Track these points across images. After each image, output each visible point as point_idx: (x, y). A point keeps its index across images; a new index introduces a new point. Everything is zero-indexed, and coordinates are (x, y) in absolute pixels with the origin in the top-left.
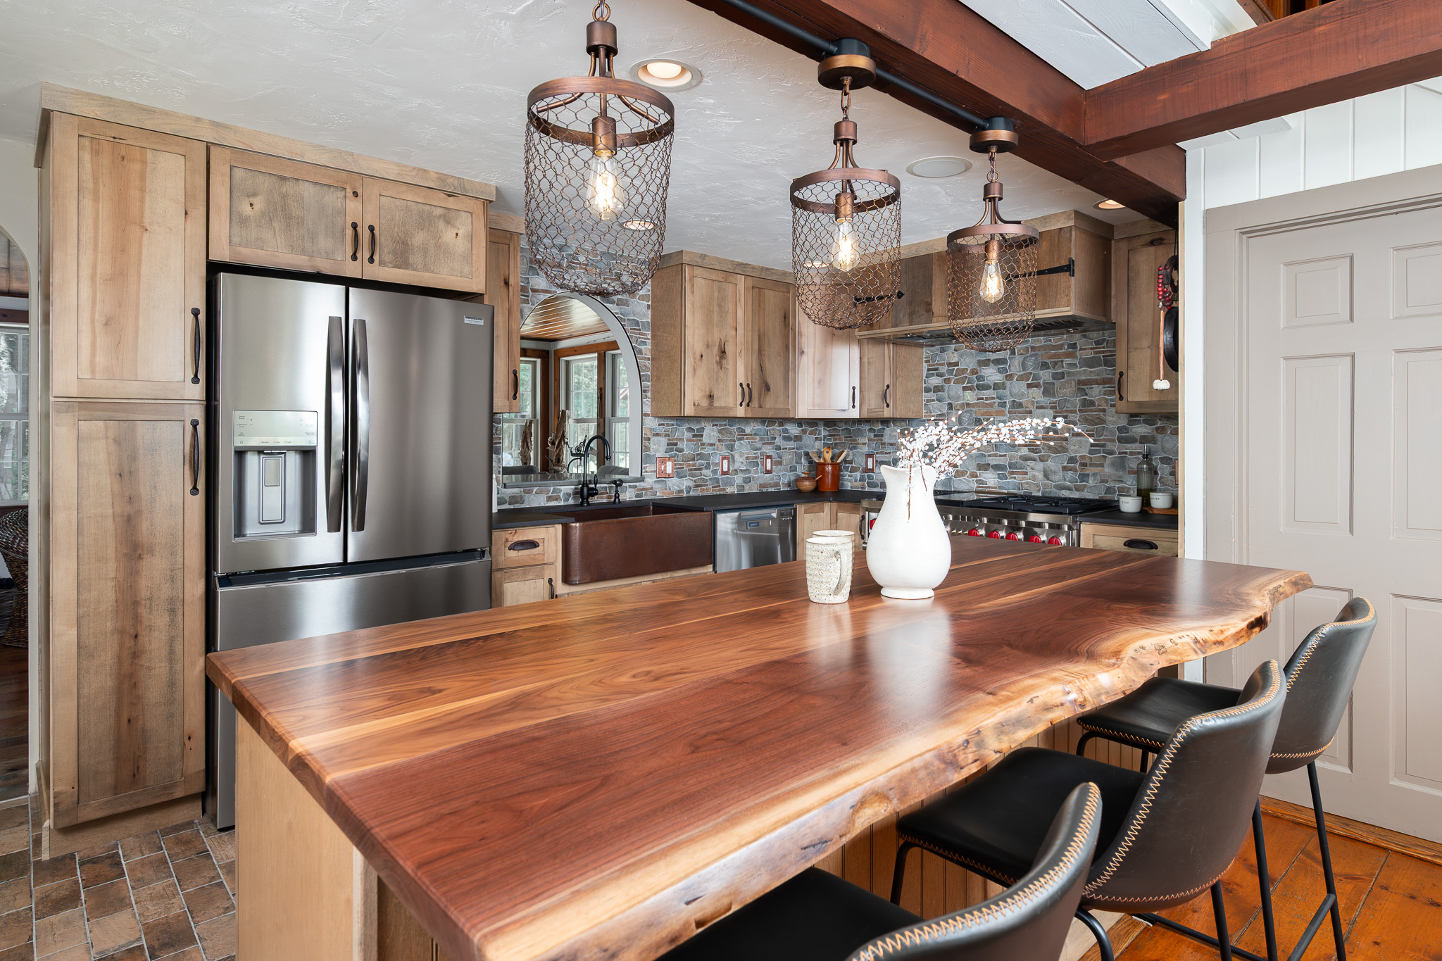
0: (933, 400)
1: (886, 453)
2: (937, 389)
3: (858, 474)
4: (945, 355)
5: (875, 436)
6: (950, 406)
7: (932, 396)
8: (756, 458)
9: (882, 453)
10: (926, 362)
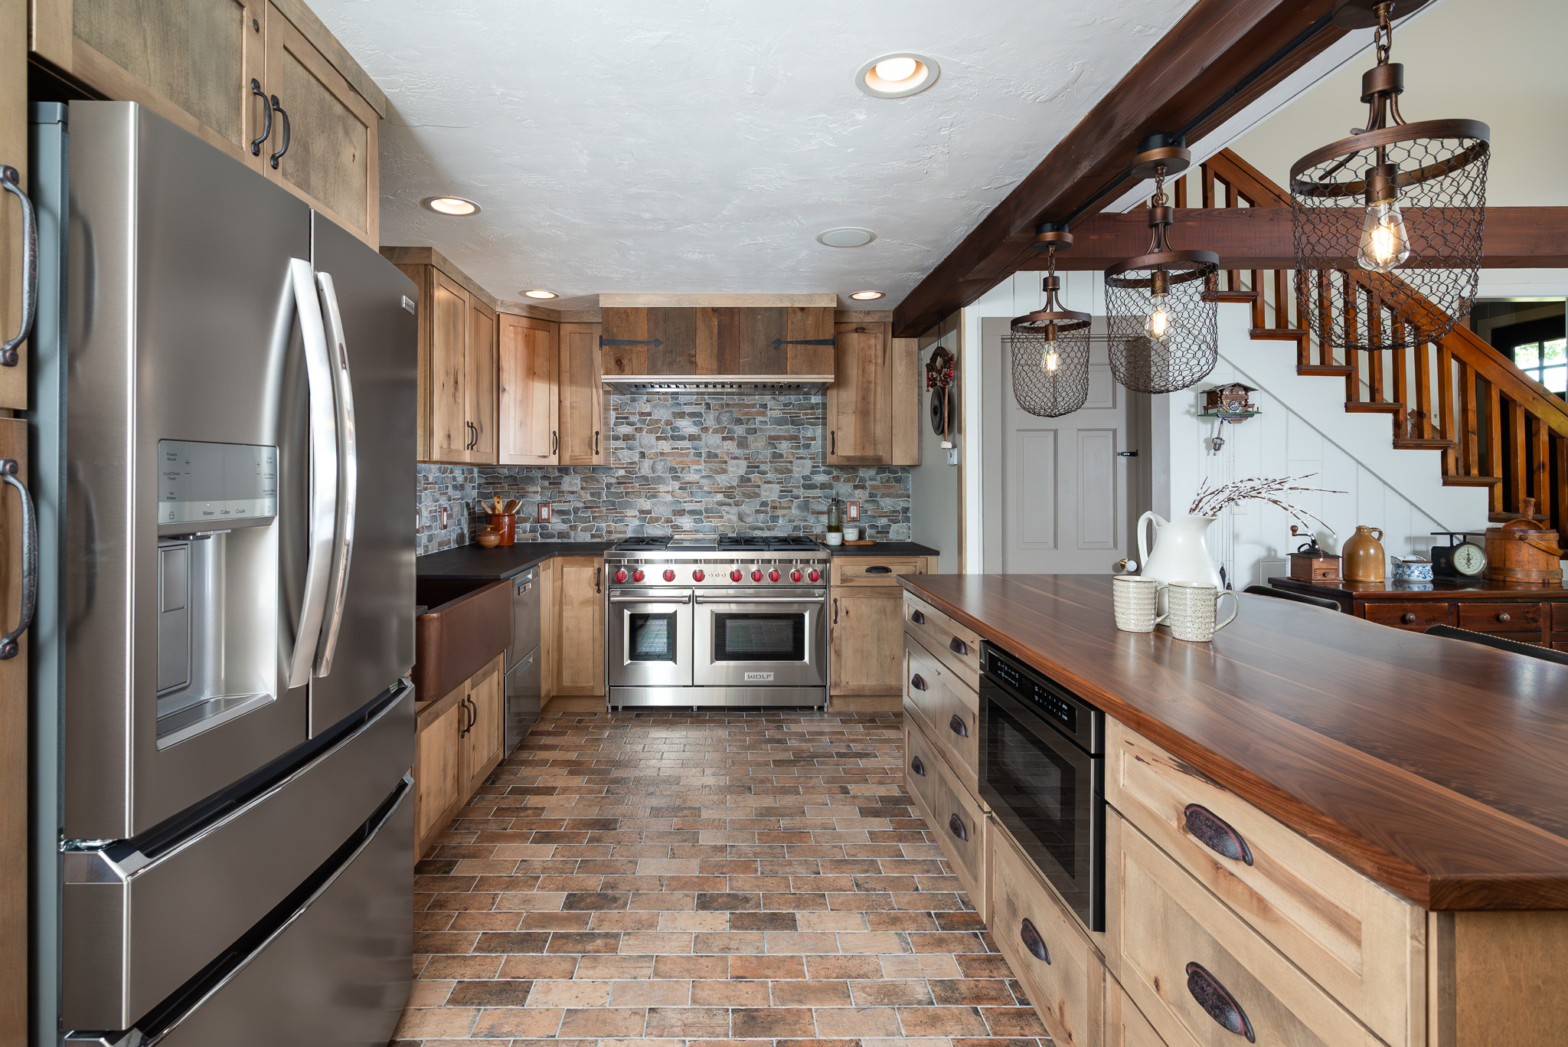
0: (623, 448)
1: (565, 502)
2: (627, 438)
3: (528, 526)
4: (636, 404)
5: (550, 484)
6: (643, 455)
7: (620, 444)
8: (436, 511)
9: (560, 502)
10: (614, 410)
